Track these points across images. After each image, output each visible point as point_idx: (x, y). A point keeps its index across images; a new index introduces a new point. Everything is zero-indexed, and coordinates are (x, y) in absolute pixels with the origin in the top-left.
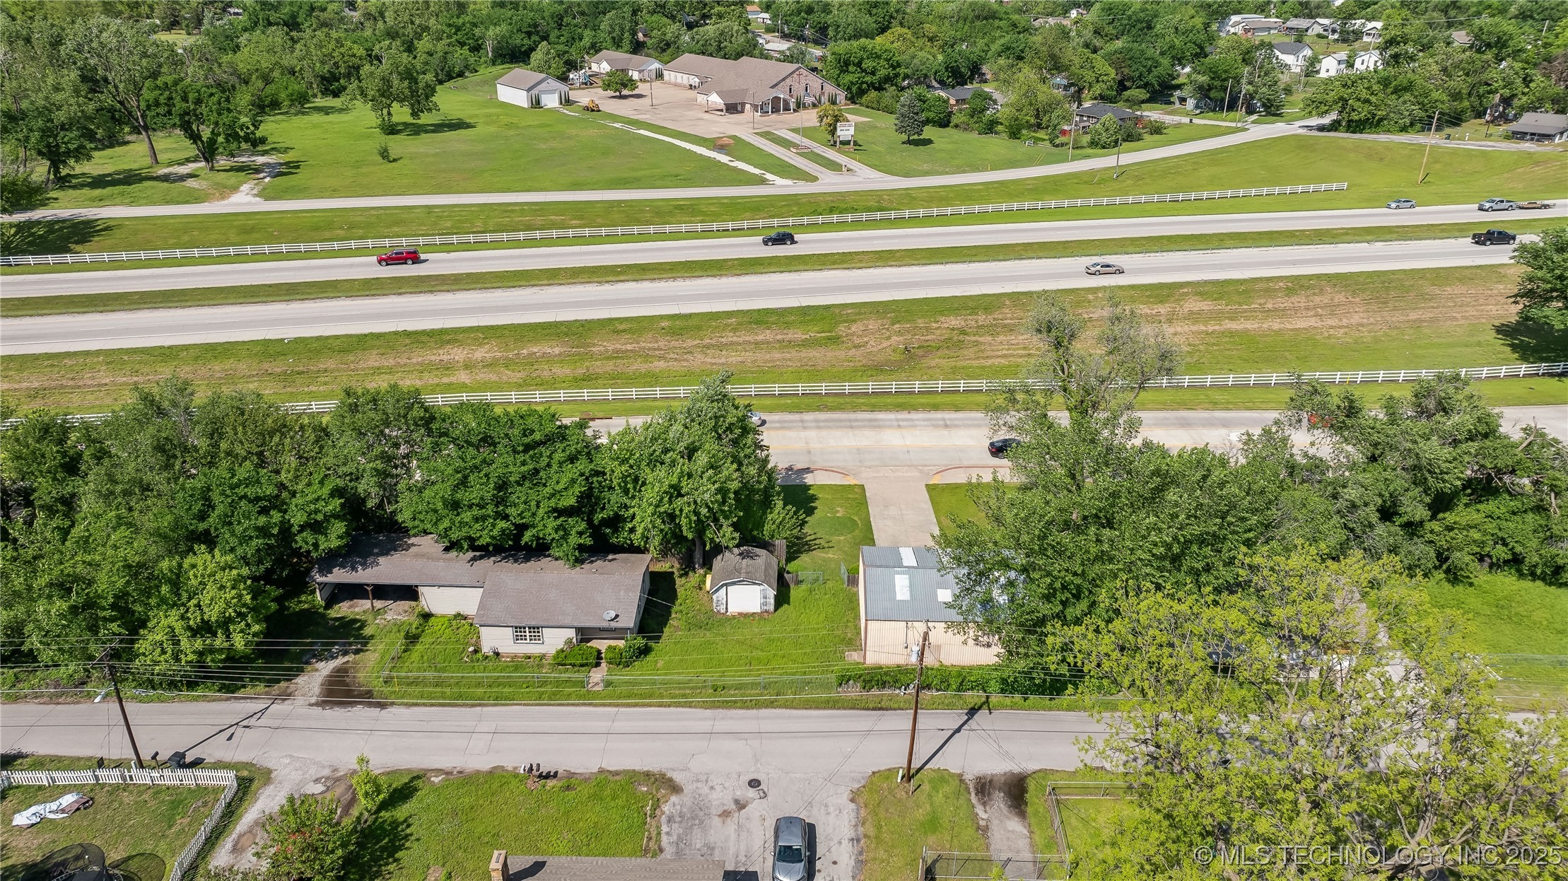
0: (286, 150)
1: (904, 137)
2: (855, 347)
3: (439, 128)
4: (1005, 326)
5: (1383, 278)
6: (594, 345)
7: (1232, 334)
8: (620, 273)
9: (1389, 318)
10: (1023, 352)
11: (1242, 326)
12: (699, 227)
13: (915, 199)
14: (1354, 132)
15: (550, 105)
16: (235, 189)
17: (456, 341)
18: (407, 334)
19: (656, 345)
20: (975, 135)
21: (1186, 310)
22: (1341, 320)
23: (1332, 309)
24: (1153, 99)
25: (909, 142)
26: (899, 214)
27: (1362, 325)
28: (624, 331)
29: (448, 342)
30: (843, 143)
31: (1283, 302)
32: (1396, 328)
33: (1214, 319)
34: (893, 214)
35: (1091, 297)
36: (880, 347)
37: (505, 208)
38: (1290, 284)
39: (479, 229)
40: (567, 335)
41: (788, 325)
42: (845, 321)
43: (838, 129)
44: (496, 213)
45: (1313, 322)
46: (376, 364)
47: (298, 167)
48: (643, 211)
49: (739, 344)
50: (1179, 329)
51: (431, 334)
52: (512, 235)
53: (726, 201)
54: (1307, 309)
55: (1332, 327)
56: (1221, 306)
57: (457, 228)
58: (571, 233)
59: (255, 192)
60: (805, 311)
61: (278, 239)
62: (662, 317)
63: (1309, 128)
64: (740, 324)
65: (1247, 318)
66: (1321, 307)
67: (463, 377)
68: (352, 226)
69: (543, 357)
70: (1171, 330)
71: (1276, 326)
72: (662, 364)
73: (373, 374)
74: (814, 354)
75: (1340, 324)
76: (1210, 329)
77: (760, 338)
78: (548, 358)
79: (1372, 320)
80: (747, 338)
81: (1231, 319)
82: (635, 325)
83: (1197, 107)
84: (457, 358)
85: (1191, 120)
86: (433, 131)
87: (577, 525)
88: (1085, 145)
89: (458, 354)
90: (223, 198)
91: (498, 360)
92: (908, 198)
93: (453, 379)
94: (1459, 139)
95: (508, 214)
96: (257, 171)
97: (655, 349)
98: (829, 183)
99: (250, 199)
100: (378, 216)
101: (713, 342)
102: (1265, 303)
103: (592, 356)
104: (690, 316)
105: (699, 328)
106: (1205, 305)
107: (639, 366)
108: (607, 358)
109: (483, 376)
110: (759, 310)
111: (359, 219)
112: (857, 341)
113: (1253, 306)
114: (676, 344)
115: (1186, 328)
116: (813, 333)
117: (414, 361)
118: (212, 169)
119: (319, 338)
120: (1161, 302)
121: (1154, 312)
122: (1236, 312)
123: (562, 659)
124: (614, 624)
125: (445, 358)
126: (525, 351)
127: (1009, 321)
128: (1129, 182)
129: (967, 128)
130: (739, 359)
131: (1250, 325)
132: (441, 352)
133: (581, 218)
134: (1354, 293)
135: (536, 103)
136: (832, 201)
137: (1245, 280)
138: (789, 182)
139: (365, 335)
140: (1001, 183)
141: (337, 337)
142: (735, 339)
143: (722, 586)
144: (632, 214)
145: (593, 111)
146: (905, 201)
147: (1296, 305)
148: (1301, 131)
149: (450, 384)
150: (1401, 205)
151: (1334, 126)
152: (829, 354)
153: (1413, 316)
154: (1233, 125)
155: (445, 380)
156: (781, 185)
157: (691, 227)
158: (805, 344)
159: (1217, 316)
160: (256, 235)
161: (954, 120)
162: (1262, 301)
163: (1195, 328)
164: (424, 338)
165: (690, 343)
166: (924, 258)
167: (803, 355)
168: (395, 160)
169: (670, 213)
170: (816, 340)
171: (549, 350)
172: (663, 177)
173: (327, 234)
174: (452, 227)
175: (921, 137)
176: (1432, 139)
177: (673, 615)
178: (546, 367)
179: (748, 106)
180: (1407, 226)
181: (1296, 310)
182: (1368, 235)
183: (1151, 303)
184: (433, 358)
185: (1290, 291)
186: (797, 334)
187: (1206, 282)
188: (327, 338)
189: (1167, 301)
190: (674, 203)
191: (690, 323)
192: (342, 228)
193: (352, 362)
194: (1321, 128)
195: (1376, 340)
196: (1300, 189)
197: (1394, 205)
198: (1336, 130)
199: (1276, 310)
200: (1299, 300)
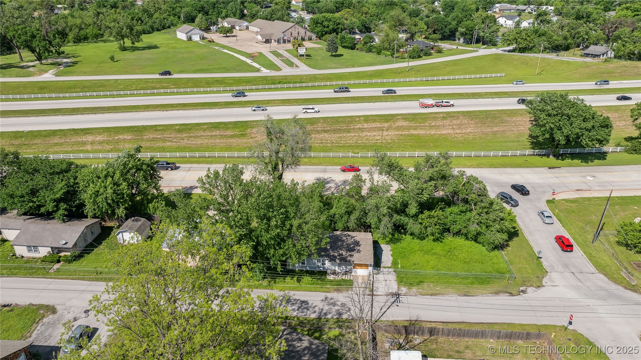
0: (77, 57)
1: (330, 54)
2: (251, 138)
3: (144, 48)
4: (317, 131)
5: (487, 113)
6: (145, 135)
7: (412, 135)
8: (174, 107)
9: (484, 130)
10: (320, 141)
11: (417, 133)
12: (222, 89)
13: (317, 78)
14: (521, 53)
15: (196, 40)
16: (46, 72)
17: (91, 133)
18: (74, 130)
19: (170, 136)
20: (364, 53)
21: (396, 125)
22: (462, 130)
23: (460, 126)
24: (444, 38)
25: (332, 56)
26: (307, 84)
27: (471, 133)
28: (160, 130)
29: (88, 133)
30: (301, 55)
31: (440, 123)
32: (486, 134)
33: (407, 129)
34: (304, 85)
35: (357, 119)
36: (261, 138)
37: (146, 81)
38: (445, 115)
39: (133, 89)
40: (136, 131)
41: (227, 129)
42: (251, 128)
43: (299, 50)
44: (142, 82)
45: (449, 131)
46: (57, 142)
47: (77, 64)
48: (201, 82)
49: (204, 136)
50: (390, 133)
51: (82, 130)
52: (145, 91)
53: (237, 78)
54: (449, 125)
55: (457, 133)
56: (412, 124)
57: (125, 88)
58: (169, 91)
59: (54, 73)
60: (236, 123)
61: (53, 92)
62: (177, 125)
63: (505, 51)
64: (207, 128)
65: (421, 129)
66: (455, 125)
67: (89, 147)
68: (84, 87)
69: (123, 140)
70: (387, 134)
71: (433, 132)
72: (169, 144)
73: (54, 146)
74: (233, 141)
75: (461, 132)
76: (404, 133)
77: (213, 134)
78: (125, 140)
79: (476, 130)
80: (208, 134)
81: (415, 129)
82: (165, 128)
83: (464, 42)
84: (89, 140)
85: (457, 47)
86: (141, 50)
87: (63, 206)
88: (406, 57)
89: (90, 138)
90: (40, 75)
91: (105, 141)
92: (314, 78)
93: (84, 148)
94: (562, 56)
95: (147, 83)
96: (60, 65)
97: (169, 138)
98: (287, 71)
99: (51, 76)
100: (95, 83)
101: (194, 135)
102: (432, 123)
103: (142, 140)
104: (189, 124)
105: (190, 129)
106: (405, 124)
107: (160, 144)
108: (148, 141)
109: (96, 147)
110: (218, 123)
111: (87, 84)
112: (253, 135)
113: (426, 124)
114: (179, 135)
115: (393, 133)
116: (236, 132)
117: (72, 141)
118: (41, 63)
119: (38, 131)
120: (387, 122)
121: (382, 126)
122: (417, 126)
123: (44, 260)
124: (64, 246)
125: (84, 140)
126: (117, 138)
127: (319, 129)
128: (413, 72)
129: (361, 50)
130: (202, 142)
131: (421, 132)
132: (84, 137)
133: (175, 85)
134: (472, 119)
135: (190, 39)
136: (281, 79)
137: (426, 113)
138: (268, 71)
139: (57, 130)
140: (357, 72)
141: (45, 131)
142: (203, 134)
143: (120, 232)
144: (196, 83)
145: (211, 42)
146: (313, 79)
147: (445, 124)
148: (501, 52)
149: (83, 150)
150: (518, 83)
151: (514, 51)
152: (239, 141)
153: (495, 129)
154: (472, 49)
155: (81, 148)
156: (265, 72)
157: (218, 89)
158: (232, 136)
159: (408, 128)
160: (45, 90)
161: (357, 46)
162: (430, 122)
163: (397, 133)
164: (79, 132)
165: (185, 135)
166: (301, 103)
167: (228, 141)
168: (117, 61)
169: (213, 83)
170: (236, 135)
171: (127, 137)
172: (218, 69)
173: (73, 90)
174: (123, 88)
175: (337, 53)
176: (552, 56)
177: (103, 244)
178: (123, 144)
179: (273, 40)
180: (514, 92)
181: (444, 126)
182: (495, 95)
183: (382, 122)
184: (79, 140)
185: (444, 118)
186: (229, 133)
187: (409, 114)
188: (42, 131)
189: (389, 122)
190: (215, 79)
191: (188, 127)
192: (80, 88)
193: (48, 141)
194: (509, 51)
195: (474, 139)
196: (488, 75)
197: (515, 83)
198: (514, 52)
199: (435, 126)
200: (447, 122)
